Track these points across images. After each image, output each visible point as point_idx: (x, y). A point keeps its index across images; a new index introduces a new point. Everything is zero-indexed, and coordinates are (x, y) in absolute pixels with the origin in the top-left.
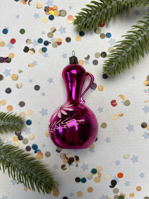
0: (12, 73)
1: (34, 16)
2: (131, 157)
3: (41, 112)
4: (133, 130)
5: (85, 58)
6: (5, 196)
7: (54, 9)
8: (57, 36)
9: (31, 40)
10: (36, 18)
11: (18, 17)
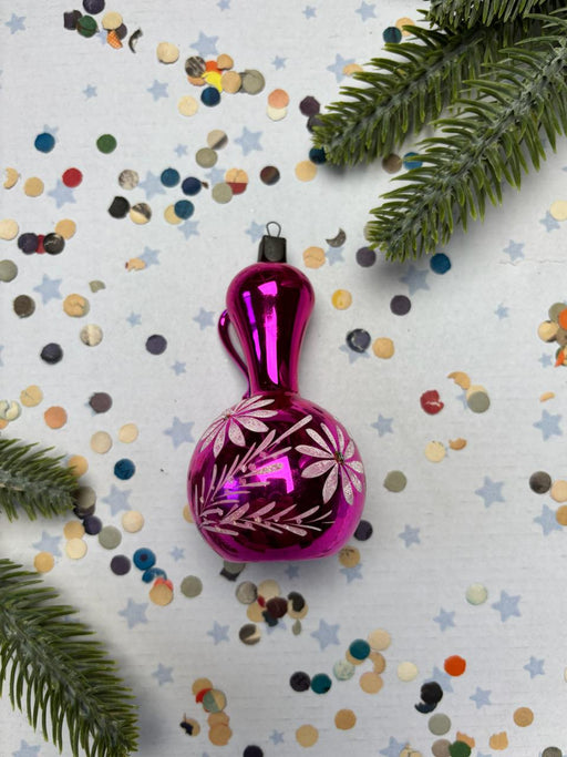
0: (65, 291)
1: (150, 90)
2: (495, 598)
3: (168, 433)
4: (501, 500)
5: (328, 241)
6: (31, 745)
7: (219, 67)
8: (231, 161)
9: (136, 174)
10: (156, 98)
11: (90, 91)
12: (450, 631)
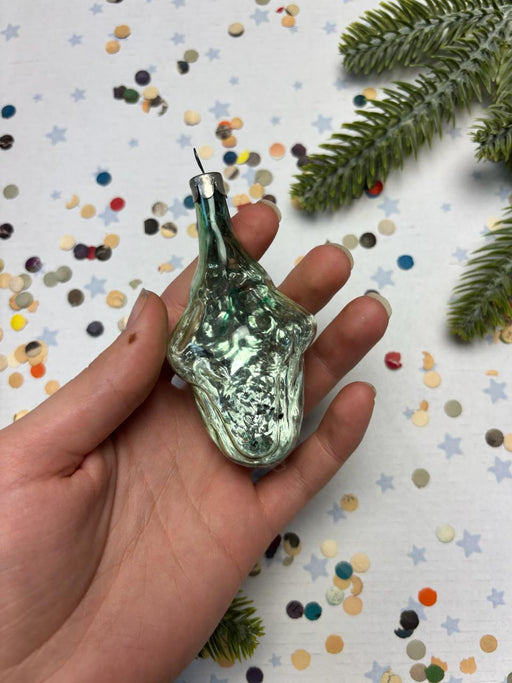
0: (108, 288)
1: (179, 141)
4: (459, 452)
9: (165, 204)
10: (182, 147)
11: (133, 143)
12: (421, 565)
